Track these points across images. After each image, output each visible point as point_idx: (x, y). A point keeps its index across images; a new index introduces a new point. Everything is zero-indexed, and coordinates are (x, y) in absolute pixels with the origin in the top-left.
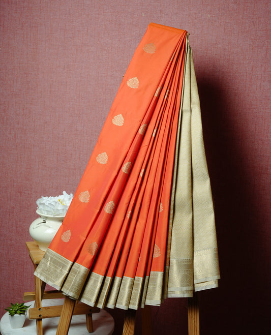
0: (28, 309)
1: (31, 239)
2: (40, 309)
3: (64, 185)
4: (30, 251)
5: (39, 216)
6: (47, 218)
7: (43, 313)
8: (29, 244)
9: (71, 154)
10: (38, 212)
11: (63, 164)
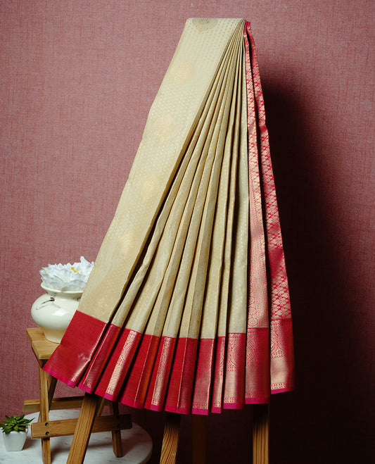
0: (30, 424)
1: (34, 324)
2: (46, 424)
3: (81, 248)
4: (33, 342)
5: (44, 292)
6: (55, 294)
7: (52, 430)
8: (32, 332)
9: (91, 204)
10: (43, 286)
11: (78, 217)
